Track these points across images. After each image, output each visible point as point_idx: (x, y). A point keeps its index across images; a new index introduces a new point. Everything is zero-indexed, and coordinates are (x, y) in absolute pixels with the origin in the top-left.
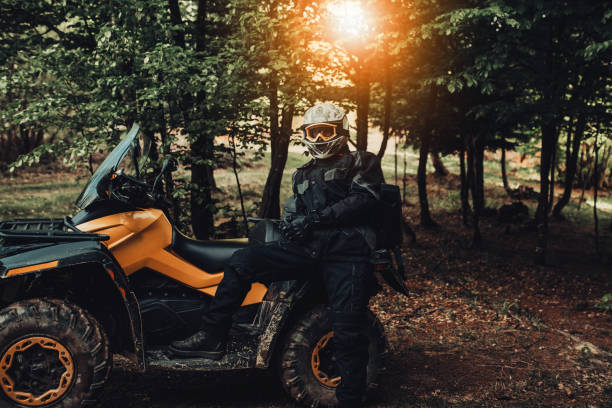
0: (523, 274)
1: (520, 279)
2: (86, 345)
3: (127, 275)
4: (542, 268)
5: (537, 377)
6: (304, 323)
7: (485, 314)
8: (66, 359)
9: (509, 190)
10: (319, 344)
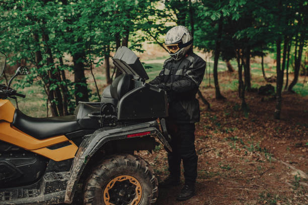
0: (267, 125)
1: (264, 128)
4: (278, 121)
5: (264, 197)
6: (97, 172)
7: (240, 151)
9: (266, 78)
10: (108, 185)
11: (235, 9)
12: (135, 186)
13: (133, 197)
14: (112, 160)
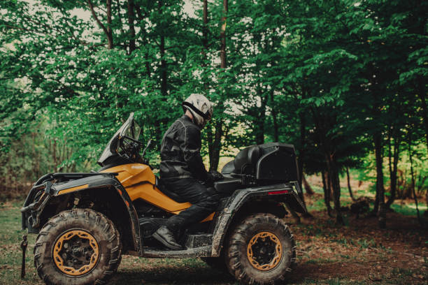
2: (106, 235)
3: (132, 199)
6: (241, 227)
8: (94, 245)
10: (251, 241)
11: (338, 96)
12: (276, 244)
13: (273, 256)
14: (254, 217)
